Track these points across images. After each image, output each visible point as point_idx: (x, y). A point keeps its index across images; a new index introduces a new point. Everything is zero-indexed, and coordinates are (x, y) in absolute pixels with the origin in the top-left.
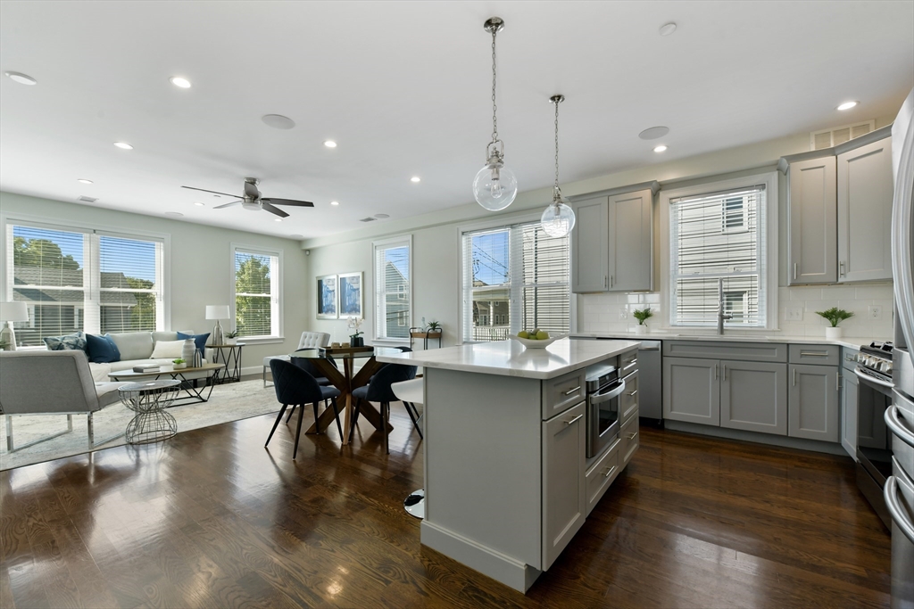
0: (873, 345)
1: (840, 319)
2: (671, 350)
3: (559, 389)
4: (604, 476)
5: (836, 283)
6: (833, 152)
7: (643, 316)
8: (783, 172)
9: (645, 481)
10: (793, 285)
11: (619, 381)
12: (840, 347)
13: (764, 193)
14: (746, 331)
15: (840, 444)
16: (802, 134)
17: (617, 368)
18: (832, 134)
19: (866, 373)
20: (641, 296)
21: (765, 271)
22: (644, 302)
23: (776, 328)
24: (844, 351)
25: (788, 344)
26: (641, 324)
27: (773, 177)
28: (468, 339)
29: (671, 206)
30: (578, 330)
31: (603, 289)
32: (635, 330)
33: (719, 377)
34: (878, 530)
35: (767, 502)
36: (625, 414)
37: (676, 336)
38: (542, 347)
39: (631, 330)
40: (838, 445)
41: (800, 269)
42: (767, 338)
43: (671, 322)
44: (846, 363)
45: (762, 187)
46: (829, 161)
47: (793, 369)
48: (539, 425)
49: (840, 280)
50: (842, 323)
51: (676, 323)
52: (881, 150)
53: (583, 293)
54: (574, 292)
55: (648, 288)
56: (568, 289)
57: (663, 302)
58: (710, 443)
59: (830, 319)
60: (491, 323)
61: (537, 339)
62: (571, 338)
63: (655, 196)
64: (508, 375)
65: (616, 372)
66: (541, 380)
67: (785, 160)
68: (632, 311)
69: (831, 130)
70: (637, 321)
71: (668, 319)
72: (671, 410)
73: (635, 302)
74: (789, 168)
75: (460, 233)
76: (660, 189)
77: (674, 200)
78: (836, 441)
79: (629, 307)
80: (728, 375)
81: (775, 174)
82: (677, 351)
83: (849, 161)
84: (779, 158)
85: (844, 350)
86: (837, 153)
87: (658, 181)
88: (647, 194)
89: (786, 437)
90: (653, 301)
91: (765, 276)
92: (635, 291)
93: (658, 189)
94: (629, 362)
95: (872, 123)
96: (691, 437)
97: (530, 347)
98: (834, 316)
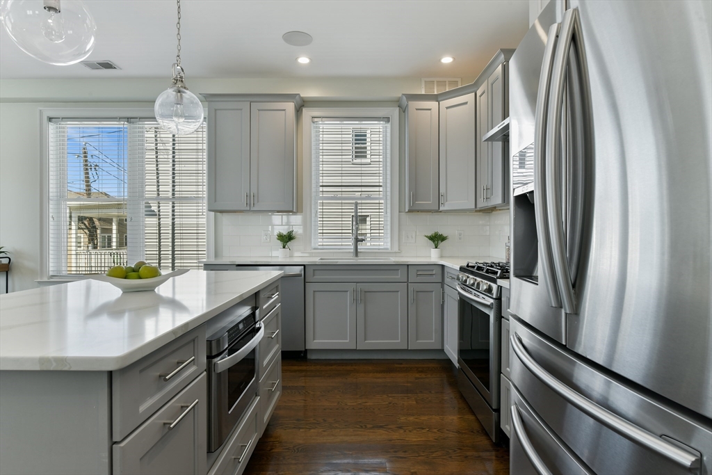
0: (468, 266)
1: (440, 241)
2: (314, 275)
3: (155, 372)
4: (237, 460)
5: (438, 211)
6: (436, 98)
7: (286, 239)
8: (403, 110)
9: (288, 436)
10: (410, 211)
11: (257, 326)
12: (443, 266)
13: (389, 125)
14: (375, 253)
15: (443, 350)
16: (416, 77)
17: (254, 309)
18: (435, 83)
19: (465, 290)
20: (285, 218)
21: (389, 197)
22: (288, 224)
23: (397, 250)
24: (446, 270)
25: (408, 265)
26: (284, 247)
27: (394, 113)
28: (59, 271)
29: (313, 125)
30: (216, 256)
31: (244, 207)
32: (278, 254)
33: (355, 300)
34: (478, 432)
35: (400, 428)
36: (265, 363)
37: (317, 260)
38: (150, 289)
39: (275, 253)
40: (442, 351)
41: (415, 197)
42: (393, 260)
43: (313, 245)
44: (447, 280)
45: (387, 119)
46: (433, 105)
47: (411, 289)
48: (106, 454)
49: (441, 209)
50: (441, 244)
51: (317, 246)
52: (466, 103)
53: (222, 212)
54: (210, 210)
55: (291, 209)
56: (204, 206)
57: (305, 224)
58: (349, 368)
59: (434, 242)
60: (114, 244)
61: (140, 278)
62: (208, 267)
63: (298, 111)
64: (37, 368)
65: (253, 314)
66: (110, 373)
67: (404, 98)
68: (276, 233)
69: (435, 79)
70: (280, 244)
71: (311, 242)
72: (314, 340)
73: (280, 224)
74: (407, 105)
75: (45, 119)
76: (303, 106)
77: (316, 120)
78: (440, 348)
79: (273, 229)
80: (362, 298)
81: (397, 110)
82: (319, 277)
83: (447, 108)
84: (400, 95)
85: (446, 268)
86: (439, 99)
87: (302, 96)
88: (290, 107)
89: (407, 351)
90: (295, 223)
91: (389, 202)
92: (278, 212)
93: (301, 105)
94: (270, 298)
95: (459, 80)
96: (331, 365)
97: (127, 291)
98: (437, 239)
